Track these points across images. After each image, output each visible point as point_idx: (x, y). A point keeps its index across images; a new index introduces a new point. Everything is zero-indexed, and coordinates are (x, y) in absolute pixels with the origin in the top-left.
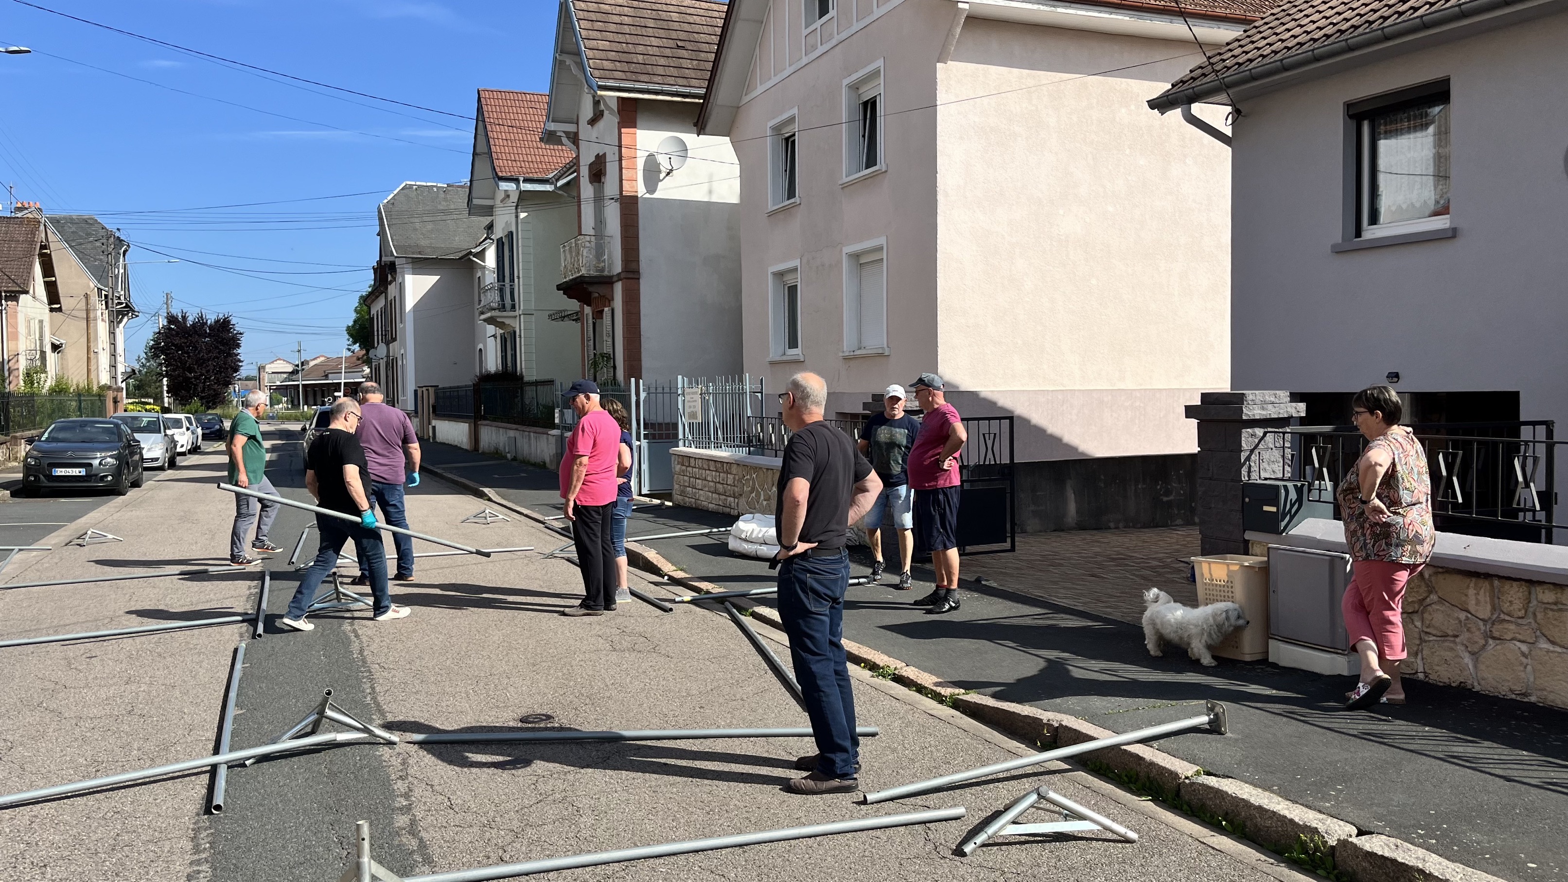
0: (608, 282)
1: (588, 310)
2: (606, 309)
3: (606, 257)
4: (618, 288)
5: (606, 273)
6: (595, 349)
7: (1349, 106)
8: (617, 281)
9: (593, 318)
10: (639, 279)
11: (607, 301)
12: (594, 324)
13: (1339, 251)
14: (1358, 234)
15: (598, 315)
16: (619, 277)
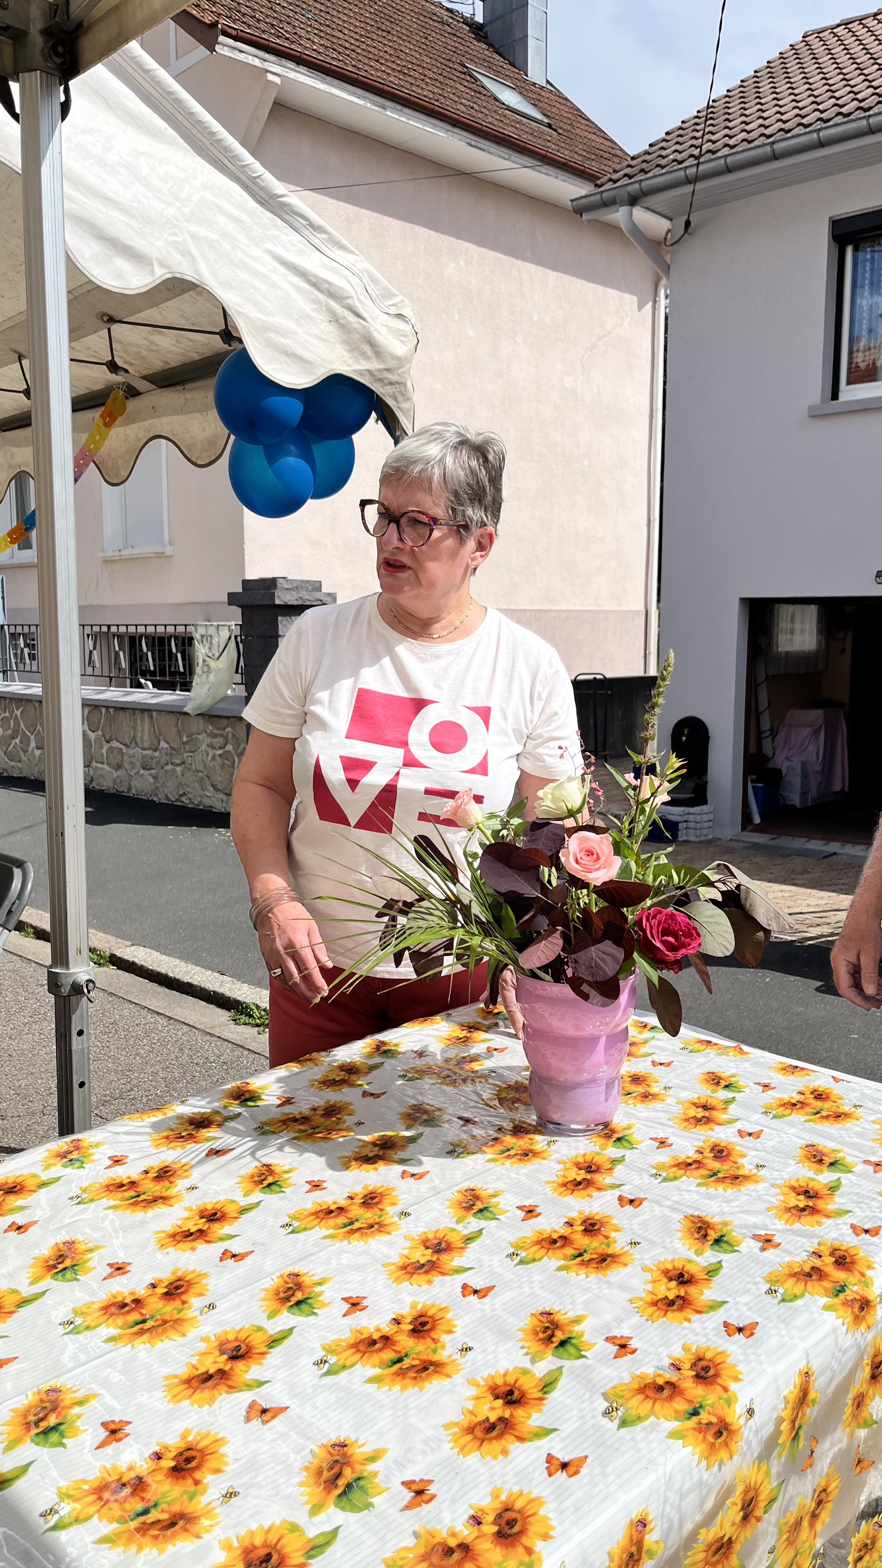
7: (836, 224)
13: (816, 415)
14: (835, 396)
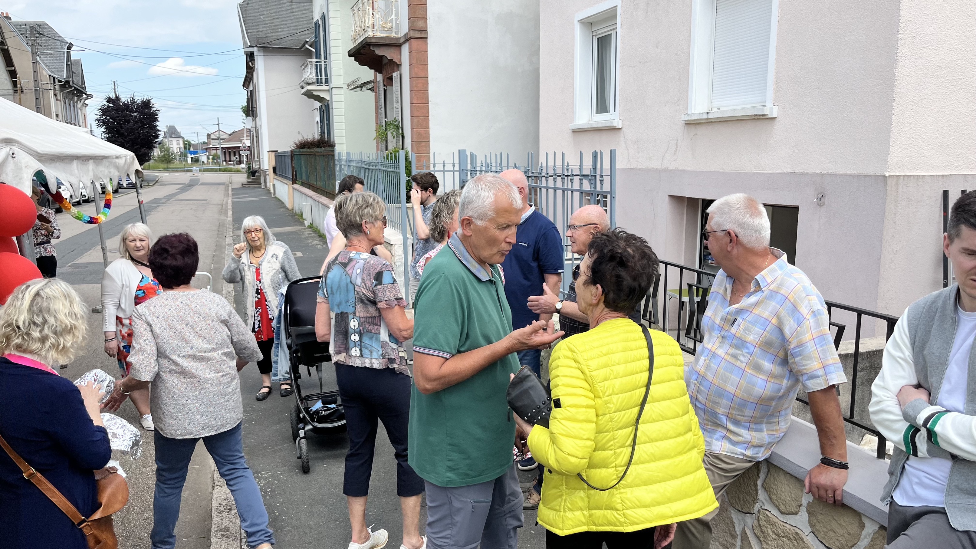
0: (396, 45)
1: (380, 77)
2: (394, 74)
3: (393, 17)
4: (405, 49)
5: (393, 35)
6: (386, 117)
8: (404, 42)
9: (384, 86)
10: (426, 38)
11: (395, 65)
12: (385, 91)
15: (389, 80)
16: (407, 39)
